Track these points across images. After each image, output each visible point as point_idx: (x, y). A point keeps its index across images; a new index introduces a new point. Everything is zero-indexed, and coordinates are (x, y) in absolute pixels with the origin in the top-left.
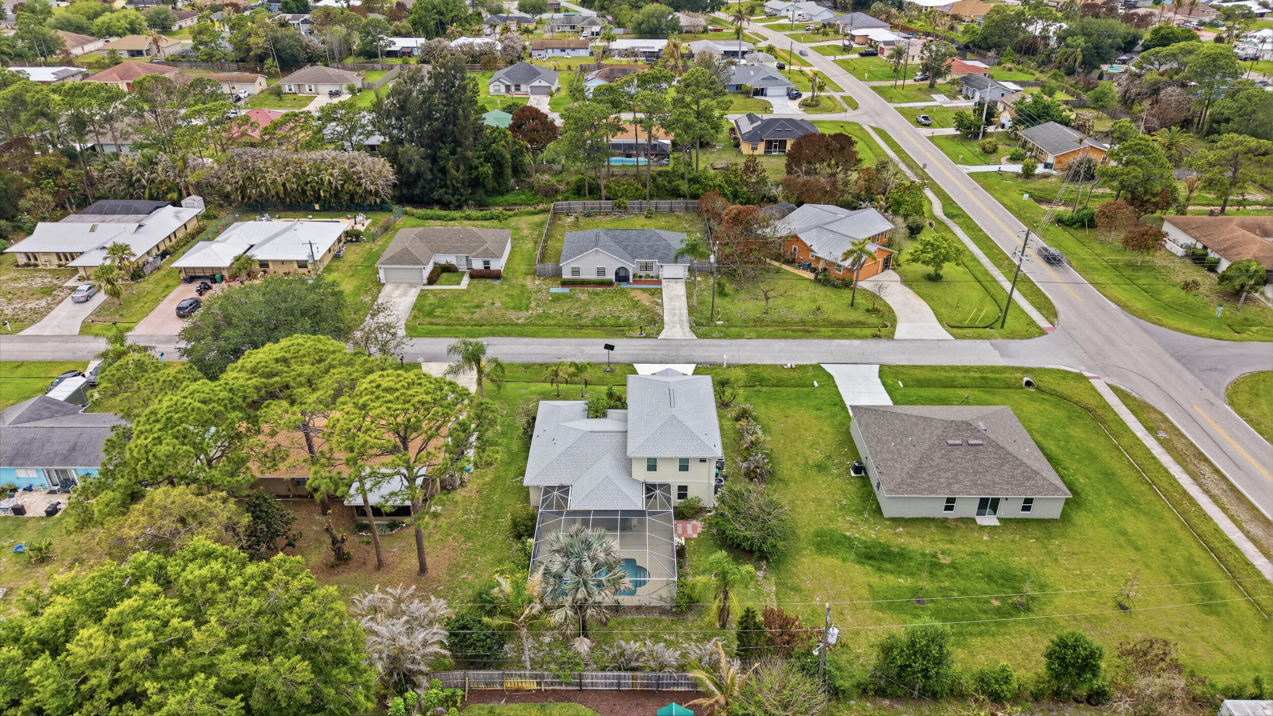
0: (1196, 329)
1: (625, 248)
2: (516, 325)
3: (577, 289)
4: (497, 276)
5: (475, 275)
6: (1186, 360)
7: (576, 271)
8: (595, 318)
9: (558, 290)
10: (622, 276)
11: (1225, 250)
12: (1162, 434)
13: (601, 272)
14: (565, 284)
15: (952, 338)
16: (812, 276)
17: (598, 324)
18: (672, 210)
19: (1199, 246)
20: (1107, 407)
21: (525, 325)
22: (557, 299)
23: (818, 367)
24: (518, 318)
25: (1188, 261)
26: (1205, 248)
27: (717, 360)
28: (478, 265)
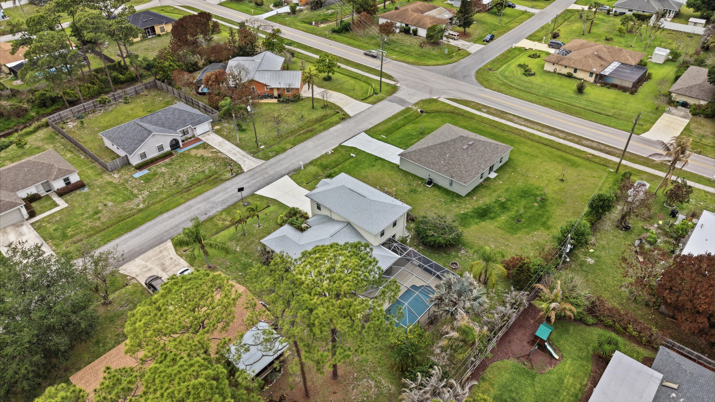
0: (440, 63)
1: (163, 125)
2: (141, 210)
3: (153, 167)
4: (80, 185)
5: (61, 193)
6: (453, 76)
7: (143, 155)
8: (189, 180)
9: (138, 174)
10: (175, 145)
11: (417, 24)
12: (484, 110)
13: (161, 148)
14: (140, 167)
15: (371, 105)
16: (275, 101)
17: (195, 182)
18: (137, 93)
19: (404, 25)
20: (456, 108)
21: (148, 207)
22: (147, 179)
23: (341, 146)
24: (138, 205)
25: (403, 34)
26: (407, 25)
27: (296, 167)
28: (59, 184)
